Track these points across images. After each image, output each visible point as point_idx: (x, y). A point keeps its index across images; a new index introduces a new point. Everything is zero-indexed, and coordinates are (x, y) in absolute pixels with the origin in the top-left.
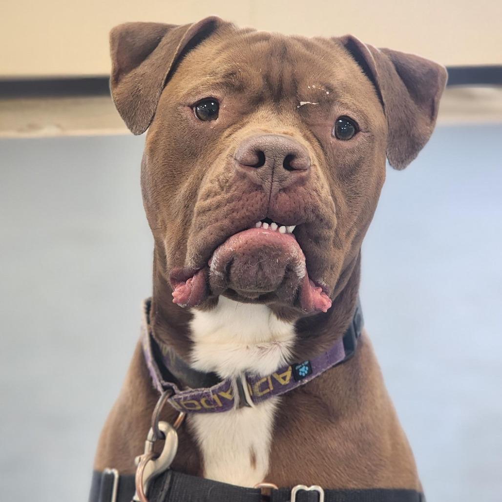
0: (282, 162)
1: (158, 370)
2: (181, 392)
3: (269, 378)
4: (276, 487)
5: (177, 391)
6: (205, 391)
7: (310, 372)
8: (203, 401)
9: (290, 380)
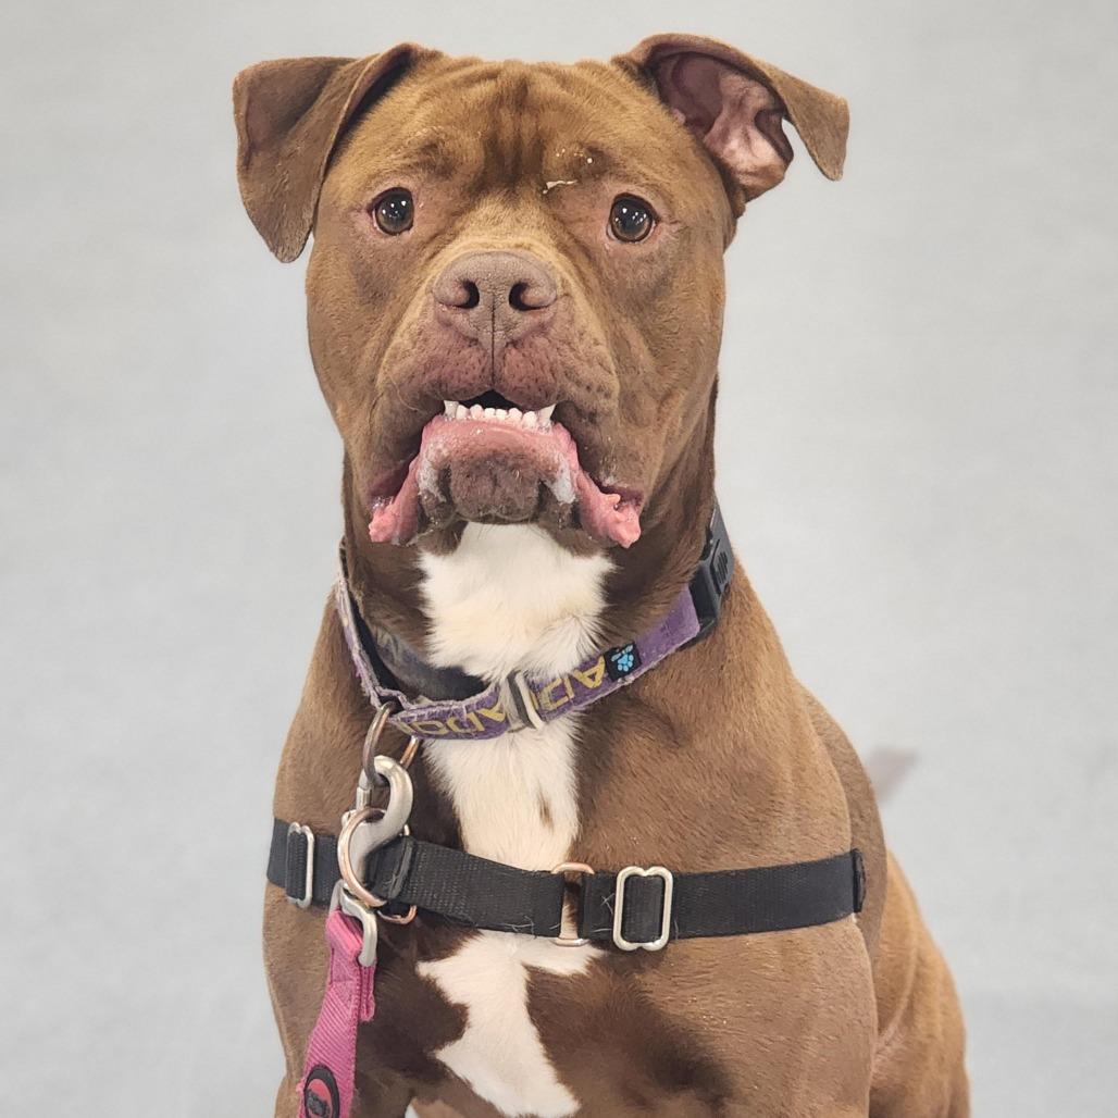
0: (507, 298)
1: (371, 670)
2: (413, 707)
3: (566, 679)
4: (590, 871)
5: (405, 704)
6: (454, 707)
7: (637, 663)
8: (450, 722)
9: (603, 679)
